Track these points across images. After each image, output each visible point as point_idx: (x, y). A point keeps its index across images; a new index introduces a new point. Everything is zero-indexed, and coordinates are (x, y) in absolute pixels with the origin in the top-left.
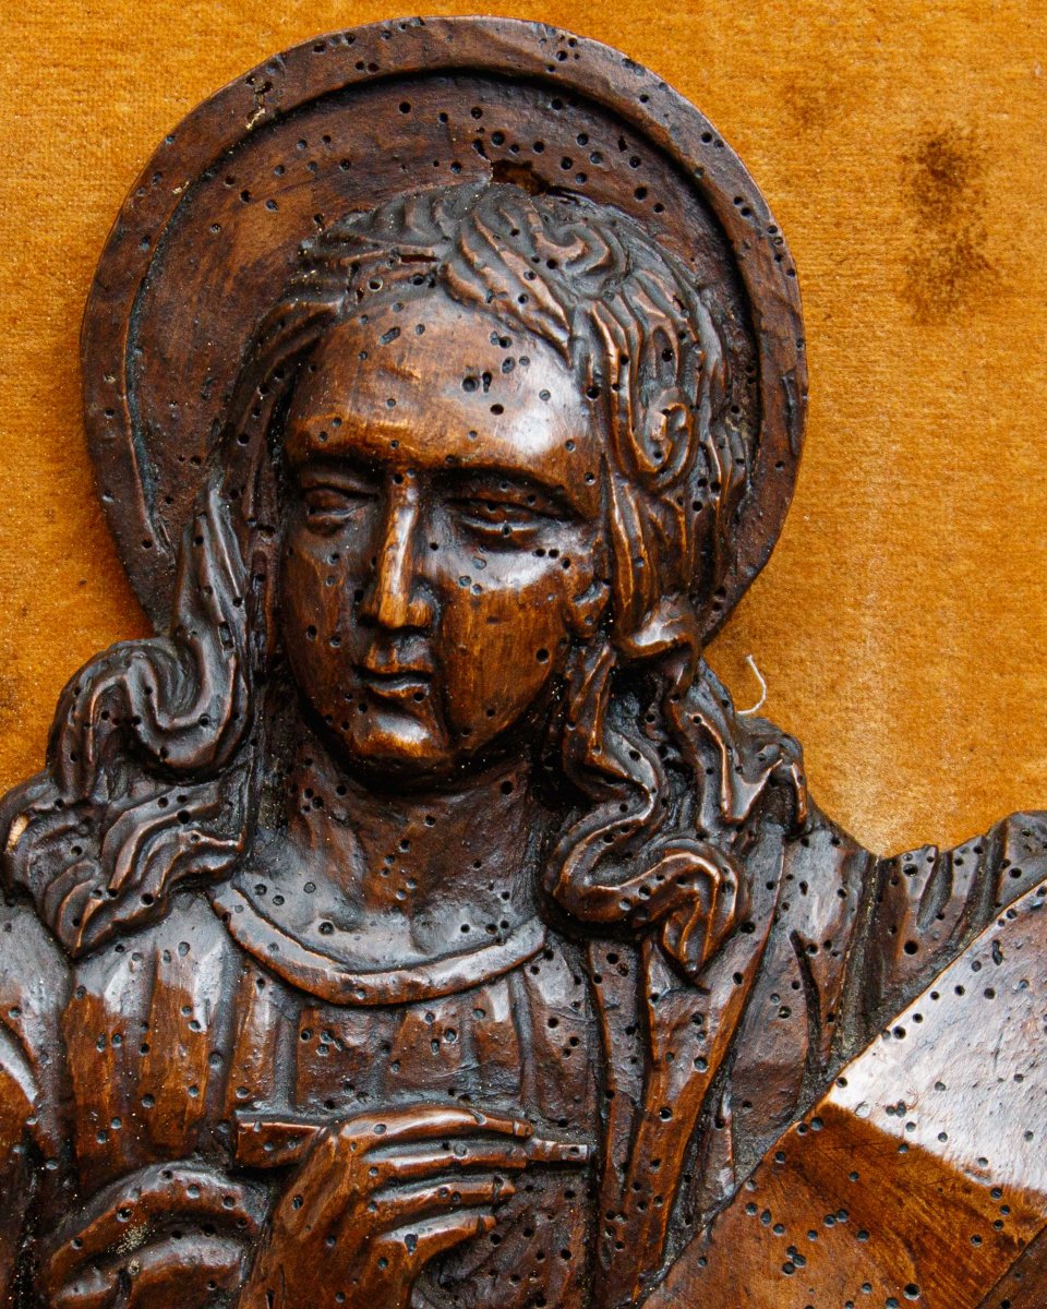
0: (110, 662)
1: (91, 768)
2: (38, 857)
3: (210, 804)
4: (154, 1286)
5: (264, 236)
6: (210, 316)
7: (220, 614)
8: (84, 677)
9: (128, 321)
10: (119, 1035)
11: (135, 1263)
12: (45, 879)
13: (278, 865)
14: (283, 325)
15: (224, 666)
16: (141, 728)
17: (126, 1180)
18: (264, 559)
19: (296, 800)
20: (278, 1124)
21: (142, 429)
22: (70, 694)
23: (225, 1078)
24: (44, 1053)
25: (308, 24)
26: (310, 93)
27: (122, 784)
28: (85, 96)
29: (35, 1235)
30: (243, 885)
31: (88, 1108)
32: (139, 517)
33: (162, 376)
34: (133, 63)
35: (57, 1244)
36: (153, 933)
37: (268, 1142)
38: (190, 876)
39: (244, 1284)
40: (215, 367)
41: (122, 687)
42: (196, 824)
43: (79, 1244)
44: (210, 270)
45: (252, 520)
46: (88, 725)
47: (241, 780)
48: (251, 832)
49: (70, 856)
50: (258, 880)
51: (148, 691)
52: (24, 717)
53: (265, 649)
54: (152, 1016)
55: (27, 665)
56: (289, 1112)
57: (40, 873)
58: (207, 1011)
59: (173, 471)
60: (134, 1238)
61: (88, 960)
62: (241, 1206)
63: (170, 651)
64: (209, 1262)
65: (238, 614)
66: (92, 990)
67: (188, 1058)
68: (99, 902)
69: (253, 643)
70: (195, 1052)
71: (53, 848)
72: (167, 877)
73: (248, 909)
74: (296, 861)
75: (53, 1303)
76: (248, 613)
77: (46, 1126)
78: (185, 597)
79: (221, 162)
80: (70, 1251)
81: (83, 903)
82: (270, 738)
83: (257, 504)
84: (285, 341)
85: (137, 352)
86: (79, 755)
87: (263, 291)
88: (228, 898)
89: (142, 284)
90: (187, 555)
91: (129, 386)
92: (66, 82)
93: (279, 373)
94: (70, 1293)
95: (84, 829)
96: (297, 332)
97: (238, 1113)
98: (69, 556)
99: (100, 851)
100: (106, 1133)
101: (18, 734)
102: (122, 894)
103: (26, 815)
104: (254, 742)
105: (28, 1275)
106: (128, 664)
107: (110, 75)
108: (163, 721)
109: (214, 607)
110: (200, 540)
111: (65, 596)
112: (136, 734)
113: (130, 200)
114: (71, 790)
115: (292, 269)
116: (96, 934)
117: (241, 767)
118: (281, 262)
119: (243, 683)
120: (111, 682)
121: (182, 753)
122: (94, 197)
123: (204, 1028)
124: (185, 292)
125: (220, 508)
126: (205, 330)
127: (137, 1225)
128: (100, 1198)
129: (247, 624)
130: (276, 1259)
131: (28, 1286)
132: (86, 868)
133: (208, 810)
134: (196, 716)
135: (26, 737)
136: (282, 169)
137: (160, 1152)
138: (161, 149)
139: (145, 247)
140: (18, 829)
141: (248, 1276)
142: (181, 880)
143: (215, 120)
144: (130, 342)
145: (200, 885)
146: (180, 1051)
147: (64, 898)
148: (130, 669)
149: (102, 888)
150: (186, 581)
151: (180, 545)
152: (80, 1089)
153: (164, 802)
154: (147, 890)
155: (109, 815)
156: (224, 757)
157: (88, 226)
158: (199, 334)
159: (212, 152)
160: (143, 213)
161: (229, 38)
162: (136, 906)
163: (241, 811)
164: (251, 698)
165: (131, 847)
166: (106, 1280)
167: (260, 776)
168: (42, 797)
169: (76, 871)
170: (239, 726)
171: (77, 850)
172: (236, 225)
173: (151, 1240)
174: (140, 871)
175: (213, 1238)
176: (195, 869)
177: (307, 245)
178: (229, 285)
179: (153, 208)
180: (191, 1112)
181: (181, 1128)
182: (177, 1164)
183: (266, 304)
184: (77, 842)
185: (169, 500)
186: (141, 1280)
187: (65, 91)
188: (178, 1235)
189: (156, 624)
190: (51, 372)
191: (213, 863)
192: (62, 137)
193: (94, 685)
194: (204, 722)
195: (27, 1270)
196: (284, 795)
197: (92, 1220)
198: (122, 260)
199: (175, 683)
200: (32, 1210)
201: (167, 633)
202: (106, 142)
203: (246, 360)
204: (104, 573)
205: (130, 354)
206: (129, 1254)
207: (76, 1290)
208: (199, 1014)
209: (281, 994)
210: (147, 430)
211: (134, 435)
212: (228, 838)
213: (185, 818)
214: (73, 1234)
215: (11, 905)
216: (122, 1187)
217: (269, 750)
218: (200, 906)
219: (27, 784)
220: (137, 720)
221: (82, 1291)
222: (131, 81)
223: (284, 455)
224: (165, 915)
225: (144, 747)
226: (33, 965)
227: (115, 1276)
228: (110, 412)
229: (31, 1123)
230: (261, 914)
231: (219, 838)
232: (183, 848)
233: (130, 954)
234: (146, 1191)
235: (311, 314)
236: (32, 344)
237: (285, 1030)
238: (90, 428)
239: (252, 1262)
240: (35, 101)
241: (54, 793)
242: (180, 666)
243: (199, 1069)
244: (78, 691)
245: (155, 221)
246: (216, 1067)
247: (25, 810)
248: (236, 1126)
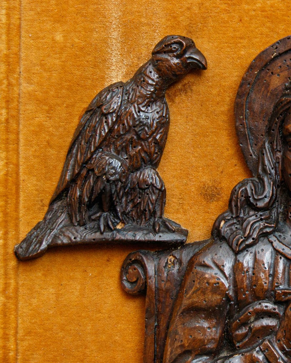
0: (243, 183)
1: (239, 208)
2: (227, 230)
3: (267, 216)
4: (257, 330)
5: (276, 82)
6: (264, 101)
7: (269, 171)
8: (237, 188)
9: (245, 103)
10: (247, 271)
11: (252, 325)
12: (229, 235)
13: (284, 230)
14: (282, 103)
15: (270, 184)
16: (251, 199)
17: (250, 305)
18: (279, 158)
19: (288, 215)
20: (285, 291)
21: (249, 128)
22: (234, 191)
23: (273, 281)
24: (230, 276)
25: (286, 32)
26: (287, 49)
27: (247, 212)
28: (233, 50)
29: (229, 319)
30: (276, 235)
31: (241, 288)
32: (249, 149)
33: (254, 116)
34: (245, 42)
35: (234, 321)
36: (255, 247)
37: (283, 295)
38: (264, 233)
39: (278, 329)
40: (266, 113)
41: (246, 189)
42: (264, 221)
43: (239, 321)
44: (264, 91)
45: (275, 149)
46: (238, 198)
47: (274, 211)
48: (277, 222)
49: (234, 229)
50: (279, 234)
51: (252, 190)
52: (222, 197)
53: (280, 180)
54: (255, 266)
55: (223, 185)
56: (288, 288)
57: (228, 233)
58: (268, 265)
59: (256, 138)
60: (252, 319)
61: (240, 254)
62: (277, 311)
63: (257, 180)
64: (270, 324)
65: (273, 171)
66: (241, 261)
67: (264, 276)
68: (242, 240)
69: (277, 178)
70: (265, 275)
71: (230, 228)
72: (258, 234)
73: (277, 241)
74: (288, 229)
75: (234, 335)
76: (275, 171)
77: (231, 293)
78: (260, 168)
79: (266, 65)
80: (237, 322)
81: (238, 240)
82: (281, 200)
83: (277, 145)
84: (282, 107)
85: (247, 110)
86: (236, 206)
87: (277, 95)
88: (272, 238)
89: (248, 95)
90: (261, 158)
91: (246, 118)
92: (229, 47)
93: (281, 115)
94: (237, 333)
95: (238, 223)
96: (285, 105)
97: (276, 288)
98: (232, 159)
99: (242, 228)
100: (245, 294)
101: (221, 201)
102: (247, 238)
103: (224, 220)
104: (278, 201)
105: (227, 329)
106: (247, 184)
107: (239, 45)
108: (256, 197)
109: (267, 170)
110: (263, 154)
111: (231, 168)
112: (249, 200)
113: (245, 75)
114: (235, 214)
115: (284, 90)
116: (241, 247)
117: (275, 207)
118: (281, 88)
119: (274, 188)
120: (244, 188)
121: (260, 204)
122: (236, 73)
123: (267, 269)
124: (259, 96)
125: (268, 146)
126: (263, 105)
127: (253, 316)
128: (244, 310)
129: (275, 174)
130: (286, 323)
131: (227, 332)
132: (238, 232)
133: (267, 218)
134: (263, 196)
135: (223, 202)
136: (280, 67)
137: (258, 298)
138: (252, 63)
139: (249, 86)
140: (222, 223)
141: (279, 327)
142: (261, 234)
143: (264, 56)
144: (246, 108)
145: (266, 235)
146: (262, 275)
147: (234, 239)
148: (248, 185)
149: (242, 237)
150: (260, 164)
151: (259, 155)
152: (239, 284)
153: (257, 216)
154: (253, 237)
155: (244, 219)
156: (271, 205)
157: (235, 81)
158: (262, 106)
159: (264, 63)
160: (248, 78)
161: (267, 36)
162: (250, 241)
163: (275, 218)
164: (276, 191)
165: (249, 227)
166: (246, 329)
167: (279, 209)
168: (228, 216)
169: (236, 233)
170: (274, 198)
171: (236, 228)
172: (270, 80)
173: (256, 319)
174: (252, 232)
175: (271, 319)
176: (264, 231)
177: (287, 84)
178: (269, 94)
179: (250, 77)
180: (265, 289)
181: (263, 292)
182: (262, 301)
183: (278, 98)
184: (236, 226)
185: (256, 145)
186: (254, 329)
187: (229, 49)
188: (263, 318)
189: (253, 174)
190: (227, 115)
191: (268, 230)
192: (228, 60)
193: (240, 189)
194: (266, 197)
195: (227, 328)
196: (285, 214)
197: (242, 315)
198: (243, 89)
199: (258, 188)
200: (228, 313)
201: (256, 176)
202: (239, 61)
203: (273, 111)
204: (241, 163)
205: (246, 111)
206: (251, 323)
207: (239, 332)
208: (266, 266)
209: (285, 260)
210: (250, 129)
211: (247, 130)
212: (272, 224)
213: (261, 220)
214: (238, 318)
215: (221, 241)
216: (249, 307)
217: (281, 203)
218: (266, 240)
219: (224, 213)
220: (250, 197)
221: (240, 332)
222: (244, 46)
223: (283, 134)
224: (258, 243)
225: (252, 203)
226: (227, 255)
227: (248, 328)
228: (241, 125)
229: (227, 292)
230: (280, 242)
231: (270, 224)
232: (261, 227)
233: (249, 252)
234: (255, 308)
235: (288, 101)
236: (222, 109)
237: (287, 269)
238: (236, 128)
239: (280, 324)
240: (222, 52)
241: (231, 215)
242: (259, 184)
243: (266, 278)
244: (236, 190)
245: (250, 80)
246: (271, 278)
247: (224, 219)
248: (275, 292)
